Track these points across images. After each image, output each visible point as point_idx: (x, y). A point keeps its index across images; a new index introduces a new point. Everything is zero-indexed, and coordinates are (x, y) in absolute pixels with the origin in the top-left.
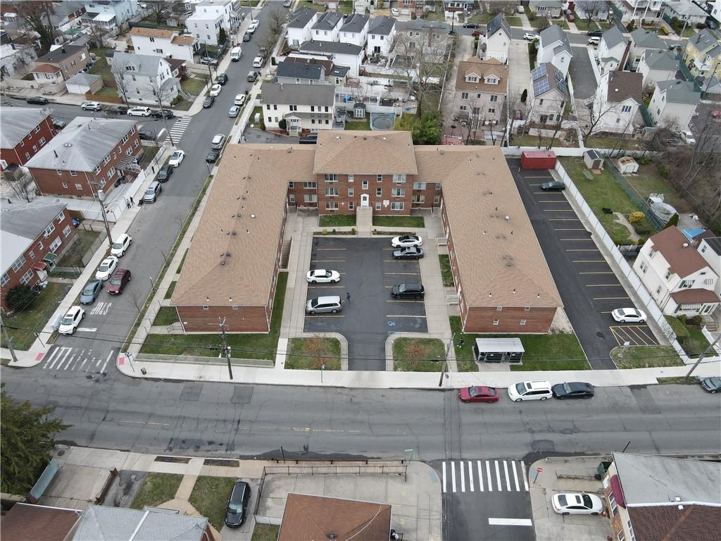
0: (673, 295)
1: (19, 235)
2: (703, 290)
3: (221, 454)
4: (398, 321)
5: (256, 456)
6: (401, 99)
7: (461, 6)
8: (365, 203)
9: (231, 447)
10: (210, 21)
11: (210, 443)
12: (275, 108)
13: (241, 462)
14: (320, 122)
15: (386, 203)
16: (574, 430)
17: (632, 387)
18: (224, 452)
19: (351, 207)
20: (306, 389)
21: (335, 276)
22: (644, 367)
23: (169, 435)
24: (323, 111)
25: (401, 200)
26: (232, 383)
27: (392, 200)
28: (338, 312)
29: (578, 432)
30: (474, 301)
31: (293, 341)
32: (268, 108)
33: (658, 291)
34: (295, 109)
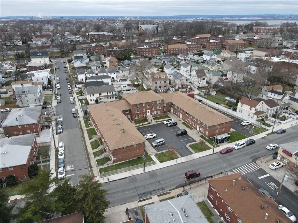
0: (254, 114)
1: (24, 146)
2: (260, 111)
3: (161, 192)
4: (185, 141)
5: (174, 188)
6: (131, 89)
7: (131, 65)
8: (148, 114)
9: (163, 189)
10: (44, 77)
11: (154, 191)
12: (93, 96)
13: (170, 191)
14: (110, 98)
15: (155, 112)
16: (258, 151)
17: (262, 138)
18: (162, 191)
19: (144, 116)
20: (173, 166)
21: (155, 135)
22: (260, 133)
23: (136, 194)
24: (111, 94)
25: (160, 110)
26: (146, 172)
27: (157, 110)
28: (164, 144)
29: (260, 151)
30: (210, 124)
31: (156, 155)
32: (91, 96)
33: (249, 115)
34: (101, 95)
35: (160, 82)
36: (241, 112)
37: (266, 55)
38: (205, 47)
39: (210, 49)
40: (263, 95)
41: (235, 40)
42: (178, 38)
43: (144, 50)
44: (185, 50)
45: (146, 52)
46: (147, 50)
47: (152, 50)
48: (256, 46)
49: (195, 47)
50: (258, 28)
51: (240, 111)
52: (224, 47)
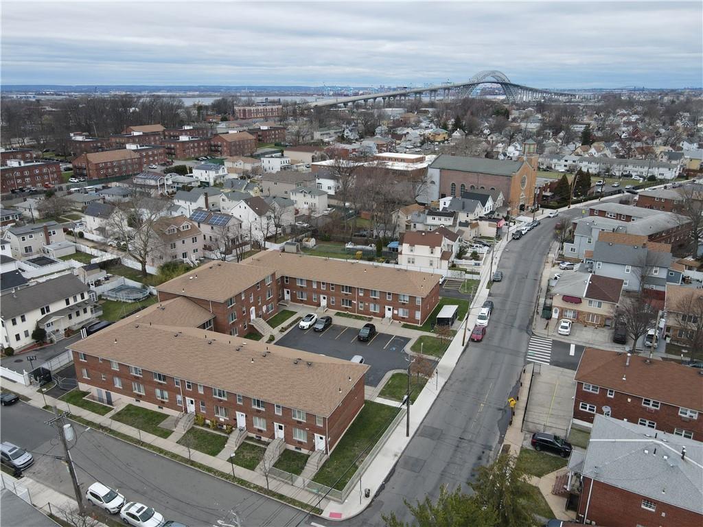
0: (441, 259)
3: (493, 454)
4: (392, 345)
5: (501, 434)
7: (11, 218)
8: (253, 317)
9: (487, 447)
11: (479, 459)
12: (23, 319)
13: (506, 442)
14: (78, 314)
15: (264, 309)
18: (492, 452)
24: (79, 299)
25: (271, 300)
26: (413, 437)
27: (267, 304)
31: (382, 394)
32: (14, 323)
33: (431, 264)
34: (48, 311)
35: (183, 242)
36: (413, 262)
37: (313, 159)
38: (172, 154)
39: (187, 157)
40: (415, 225)
41: (228, 133)
42: (87, 137)
43: (18, 174)
44: (136, 164)
45: (23, 180)
46: (26, 173)
47: (41, 170)
48: (272, 143)
49: (153, 155)
50: (245, 110)
51: (409, 262)
52: (217, 151)
